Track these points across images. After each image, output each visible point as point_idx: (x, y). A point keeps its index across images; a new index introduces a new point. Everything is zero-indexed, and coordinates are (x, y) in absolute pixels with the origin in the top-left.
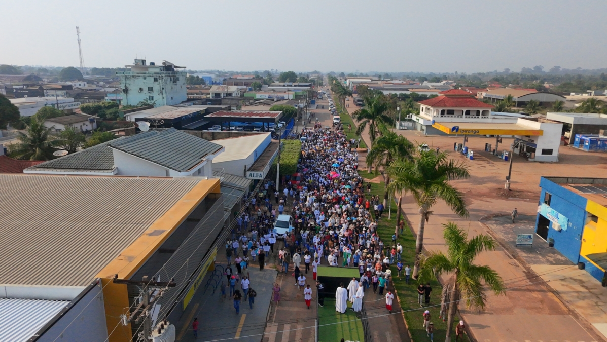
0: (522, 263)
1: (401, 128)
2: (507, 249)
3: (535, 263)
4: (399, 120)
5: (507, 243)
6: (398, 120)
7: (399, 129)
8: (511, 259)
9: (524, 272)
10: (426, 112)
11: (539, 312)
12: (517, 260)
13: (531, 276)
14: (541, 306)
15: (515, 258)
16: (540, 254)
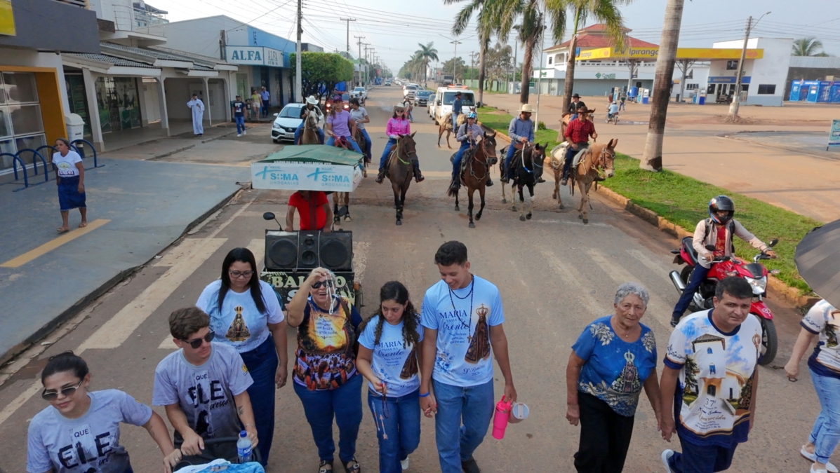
1: (517, 91)
4: (514, 79)
6: (511, 80)
7: (514, 93)
10: (556, 62)
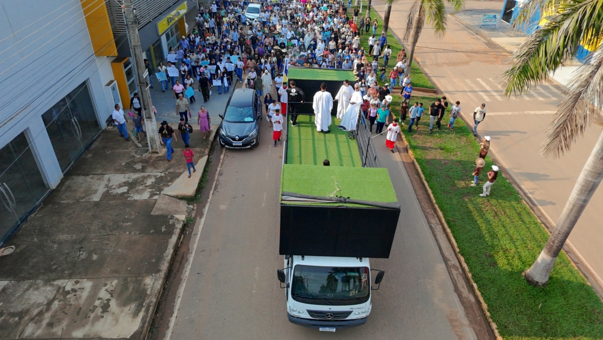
0: (484, 37)
2: (471, 30)
3: (495, 37)
5: (472, 26)
8: (474, 35)
9: (484, 42)
11: (492, 64)
12: (480, 36)
13: (490, 44)
14: (495, 60)
15: (477, 34)
16: (502, 32)
